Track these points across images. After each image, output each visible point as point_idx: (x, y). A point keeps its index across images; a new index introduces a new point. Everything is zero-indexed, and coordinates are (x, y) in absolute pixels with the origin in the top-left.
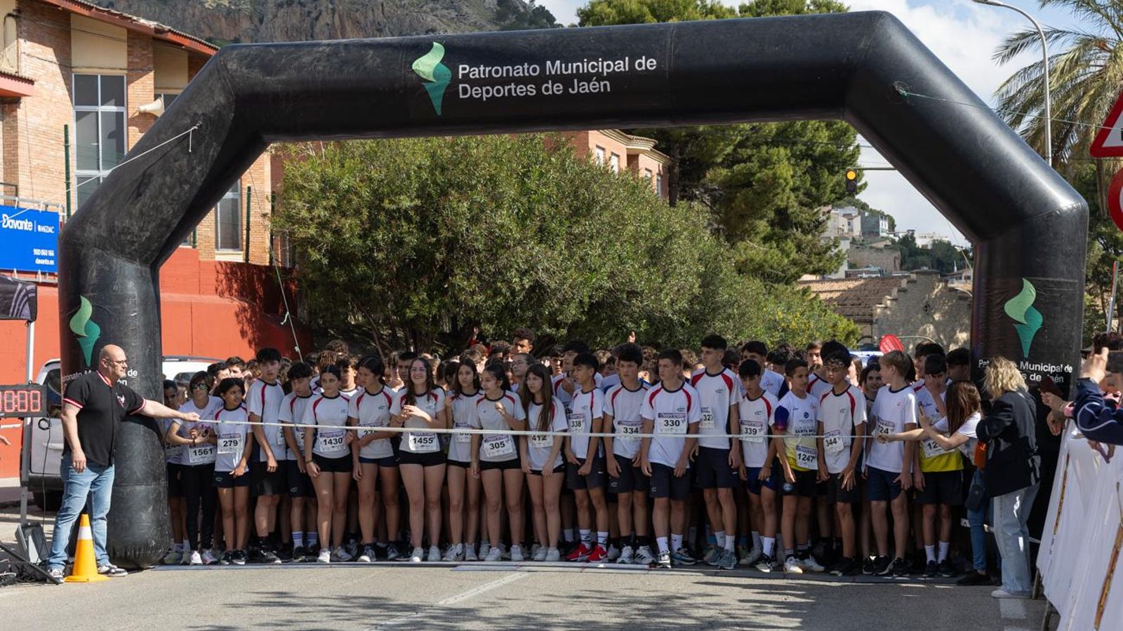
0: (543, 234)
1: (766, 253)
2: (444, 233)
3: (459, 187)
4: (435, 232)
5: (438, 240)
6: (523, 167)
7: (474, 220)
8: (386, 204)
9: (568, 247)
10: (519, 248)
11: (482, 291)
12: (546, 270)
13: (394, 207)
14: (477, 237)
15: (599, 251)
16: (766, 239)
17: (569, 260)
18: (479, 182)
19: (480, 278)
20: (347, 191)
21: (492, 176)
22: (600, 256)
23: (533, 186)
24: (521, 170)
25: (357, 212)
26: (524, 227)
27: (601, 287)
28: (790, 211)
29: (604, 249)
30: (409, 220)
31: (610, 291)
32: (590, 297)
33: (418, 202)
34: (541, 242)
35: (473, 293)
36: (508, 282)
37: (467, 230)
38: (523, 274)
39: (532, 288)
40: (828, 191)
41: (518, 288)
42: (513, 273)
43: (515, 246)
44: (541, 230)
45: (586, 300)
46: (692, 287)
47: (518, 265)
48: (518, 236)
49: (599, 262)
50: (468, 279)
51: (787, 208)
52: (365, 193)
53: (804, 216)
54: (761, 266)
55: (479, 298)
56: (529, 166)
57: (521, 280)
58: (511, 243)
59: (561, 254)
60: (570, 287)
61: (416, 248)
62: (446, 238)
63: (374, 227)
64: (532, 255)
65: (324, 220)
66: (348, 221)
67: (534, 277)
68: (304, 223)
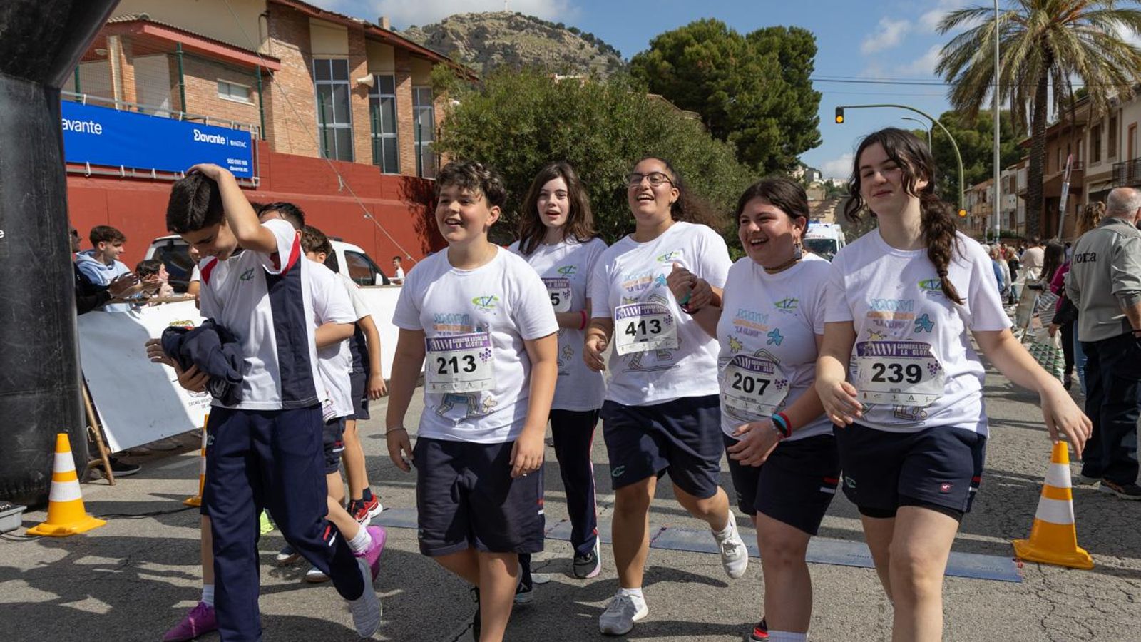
2: (555, 151)
3: (565, 118)
4: (549, 151)
6: (611, 105)
7: (576, 141)
8: (514, 132)
10: (609, 162)
13: (517, 133)
18: (579, 114)
20: (486, 123)
21: (588, 110)
23: (618, 116)
24: (609, 107)
25: (492, 139)
26: (612, 146)
28: (777, 158)
30: (530, 143)
33: (535, 129)
34: (624, 157)
36: (602, 188)
37: (571, 148)
38: (612, 179)
39: (617, 189)
40: (800, 144)
41: (608, 189)
42: (604, 179)
43: (605, 160)
44: (624, 148)
47: (608, 172)
48: (608, 152)
51: (775, 155)
52: (499, 124)
53: (786, 160)
56: (616, 104)
57: (611, 184)
58: (603, 158)
61: (535, 163)
62: (556, 154)
63: (505, 149)
64: (617, 166)
65: (470, 144)
66: (485, 144)
67: (620, 182)
68: (455, 146)
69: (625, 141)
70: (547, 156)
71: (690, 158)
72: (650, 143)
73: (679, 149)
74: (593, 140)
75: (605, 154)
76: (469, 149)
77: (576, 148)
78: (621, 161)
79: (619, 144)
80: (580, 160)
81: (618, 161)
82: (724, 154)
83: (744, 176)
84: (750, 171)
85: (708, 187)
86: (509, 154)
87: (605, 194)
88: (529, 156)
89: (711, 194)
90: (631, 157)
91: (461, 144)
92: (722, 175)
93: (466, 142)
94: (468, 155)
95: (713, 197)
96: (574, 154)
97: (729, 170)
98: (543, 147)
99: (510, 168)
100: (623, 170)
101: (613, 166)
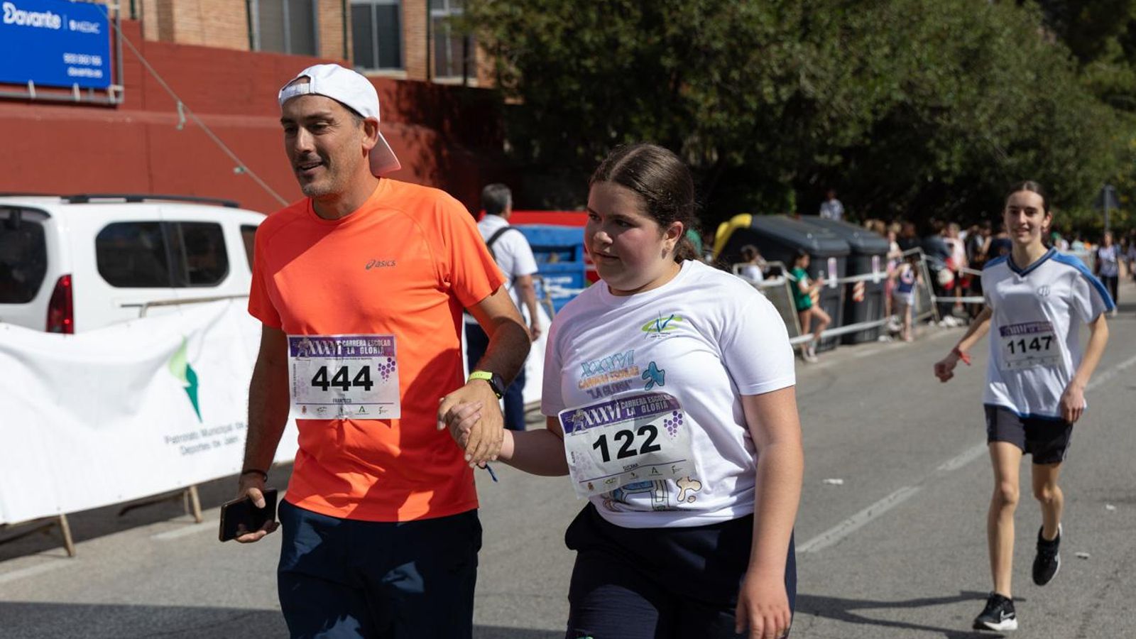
0: (806, 29)
1: (1116, 75)
2: (673, 30)
4: (662, 31)
5: (663, 41)
9: (844, 46)
10: (774, 48)
11: (723, 107)
12: (812, 77)
14: (714, 36)
15: (886, 50)
16: (1116, 61)
17: (843, 63)
19: (722, 91)
22: (886, 56)
26: (780, 18)
27: (889, 98)
29: (894, 49)
30: (625, 14)
31: (903, 106)
32: (875, 112)
34: (802, 39)
35: (711, 109)
36: (761, 99)
37: (702, 24)
38: (779, 81)
39: (791, 100)
41: (771, 100)
42: (765, 82)
43: (767, 46)
44: (804, 23)
45: (869, 117)
46: (1018, 101)
47: (771, 68)
48: (771, 30)
49: (885, 65)
50: (705, 91)
54: (1111, 91)
55: (719, 116)
57: (777, 90)
58: (764, 42)
59: (832, 55)
60: (846, 97)
61: (635, 52)
62: (674, 36)
63: (579, 27)
64: (790, 56)
65: (517, 19)
66: (544, 19)
67: (795, 86)
68: (491, 23)
69: (807, 9)
70: (657, 39)
71: (940, 38)
72: (855, 12)
73: (912, 22)
74: (743, 9)
75: (767, 35)
76: (515, 27)
77: (712, 24)
78: (798, 47)
79: (793, 16)
80: (718, 45)
81: (792, 47)
82: (1008, 30)
83: (1058, 67)
84: (1070, 59)
85: (974, 91)
86: (587, 36)
87: (765, 108)
88: (624, 39)
89: (981, 106)
90: (817, 39)
91: (499, 18)
92: (1004, 69)
93: (510, 16)
94: (513, 40)
95: (984, 110)
96: (708, 34)
97: (1019, 59)
98: (651, 21)
99: (589, 63)
100: (801, 64)
101: (781, 56)
